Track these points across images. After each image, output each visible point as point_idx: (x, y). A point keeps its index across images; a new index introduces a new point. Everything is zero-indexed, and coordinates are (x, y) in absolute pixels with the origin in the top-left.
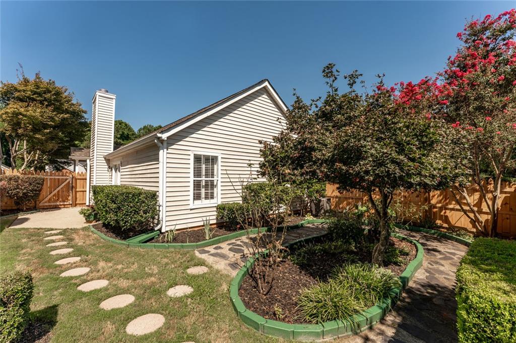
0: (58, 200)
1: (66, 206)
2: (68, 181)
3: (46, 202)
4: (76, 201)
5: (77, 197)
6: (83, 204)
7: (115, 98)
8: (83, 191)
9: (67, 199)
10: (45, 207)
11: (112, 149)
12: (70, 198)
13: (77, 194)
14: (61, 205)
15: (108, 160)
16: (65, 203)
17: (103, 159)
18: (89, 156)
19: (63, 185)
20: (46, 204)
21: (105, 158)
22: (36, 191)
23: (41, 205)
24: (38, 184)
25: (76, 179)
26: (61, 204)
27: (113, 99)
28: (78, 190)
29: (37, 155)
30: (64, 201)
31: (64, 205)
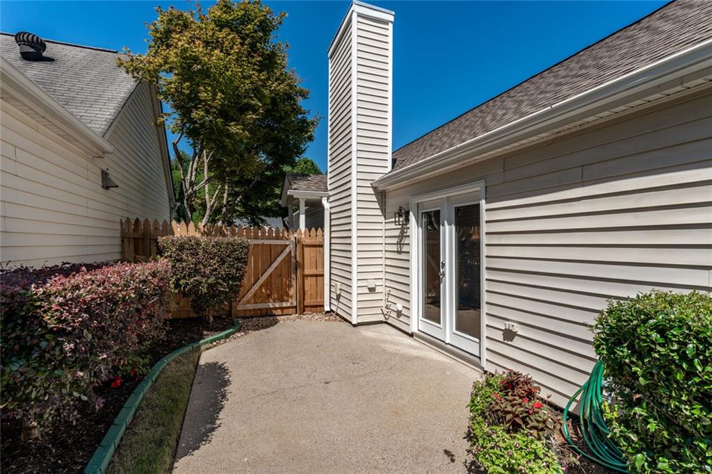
0: (269, 296)
1: (286, 311)
2: (287, 250)
3: (248, 302)
4: (304, 300)
5: (306, 289)
6: (316, 306)
7: (392, 18)
8: (316, 276)
9: (288, 295)
10: (248, 314)
11: (389, 164)
12: (292, 291)
13: (306, 281)
14: (276, 309)
15: (381, 196)
16: (285, 304)
17: (371, 191)
18: (326, 190)
19: (280, 259)
20: (250, 307)
21: (375, 188)
22: (234, 278)
23: (240, 308)
24: (238, 259)
25: (303, 246)
26: (277, 305)
27: (386, 22)
28: (307, 272)
29: (225, 195)
30: (282, 301)
31: (282, 309)
